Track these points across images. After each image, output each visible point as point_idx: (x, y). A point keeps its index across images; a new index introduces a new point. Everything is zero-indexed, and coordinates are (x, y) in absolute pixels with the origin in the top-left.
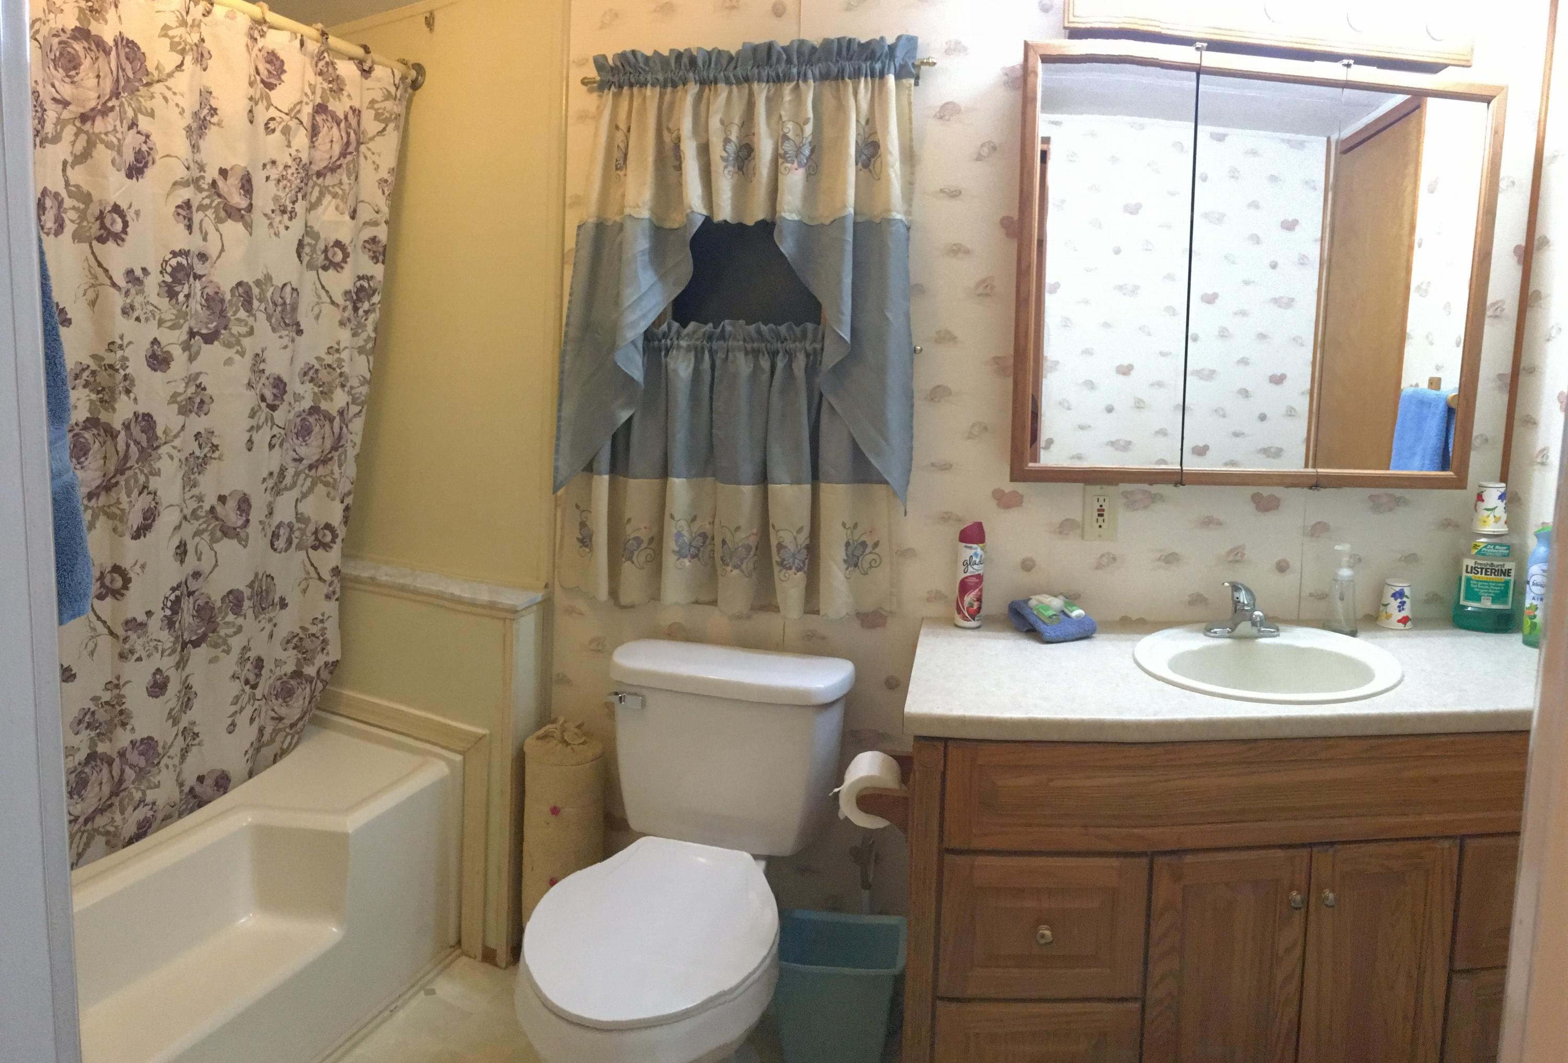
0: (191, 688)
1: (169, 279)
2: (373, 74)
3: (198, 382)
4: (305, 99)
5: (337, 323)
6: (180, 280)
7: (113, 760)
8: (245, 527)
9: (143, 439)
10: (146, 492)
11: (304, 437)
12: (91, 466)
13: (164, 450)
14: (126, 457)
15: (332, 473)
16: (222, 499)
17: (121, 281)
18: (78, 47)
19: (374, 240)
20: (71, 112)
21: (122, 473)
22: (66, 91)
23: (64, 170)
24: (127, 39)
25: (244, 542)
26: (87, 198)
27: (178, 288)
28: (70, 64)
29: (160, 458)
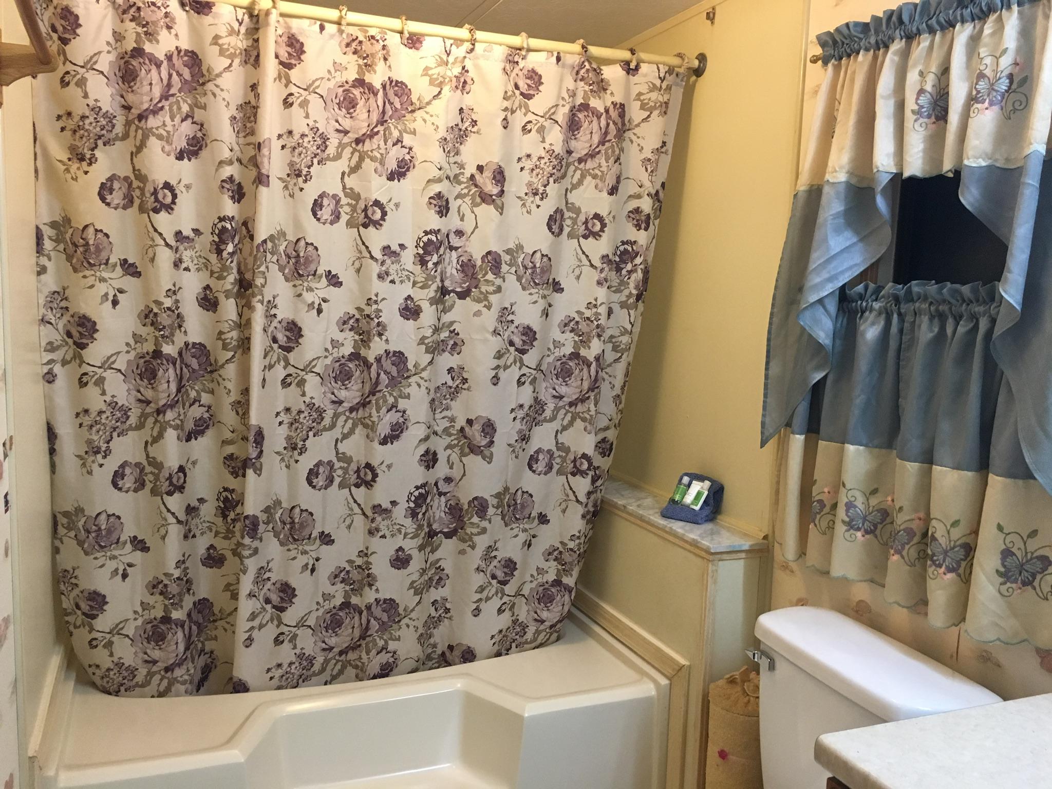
0: (443, 570)
1: (421, 251)
2: (640, 71)
3: (452, 329)
4: (561, 102)
5: (595, 283)
6: (430, 252)
7: (362, 611)
8: (489, 447)
9: (394, 371)
10: (394, 410)
11: (564, 379)
12: (353, 388)
13: (412, 380)
14: (377, 383)
15: (589, 410)
16: (470, 422)
17: (377, 254)
18: (356, 92)
19: (637, 211)
20: (349, 138)
21: (374, 395)
22: (347, 123)
23: (342, 178)
24: (397, 81)
25: (489, 459)
26: (356, 197)
27: (428, 258)
28: (349, 104)
29: (410, 385)
